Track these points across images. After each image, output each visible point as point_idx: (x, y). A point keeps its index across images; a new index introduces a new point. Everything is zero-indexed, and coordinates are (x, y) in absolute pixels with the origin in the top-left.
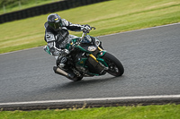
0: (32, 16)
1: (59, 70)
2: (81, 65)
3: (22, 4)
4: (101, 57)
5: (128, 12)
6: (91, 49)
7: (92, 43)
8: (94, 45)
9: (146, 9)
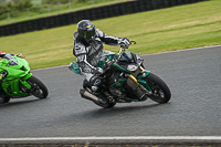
0: (23, 32)
1: (86, 93)
2: (118, 88)
3: (12, 16)
4: (143, 79)
5: (142, 32)
6: (131, 68)
7: (133, 61)
8: (135, 63)
9: (165, 28)
